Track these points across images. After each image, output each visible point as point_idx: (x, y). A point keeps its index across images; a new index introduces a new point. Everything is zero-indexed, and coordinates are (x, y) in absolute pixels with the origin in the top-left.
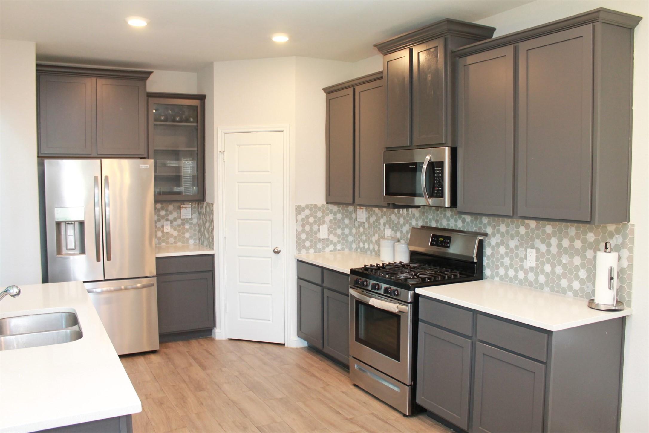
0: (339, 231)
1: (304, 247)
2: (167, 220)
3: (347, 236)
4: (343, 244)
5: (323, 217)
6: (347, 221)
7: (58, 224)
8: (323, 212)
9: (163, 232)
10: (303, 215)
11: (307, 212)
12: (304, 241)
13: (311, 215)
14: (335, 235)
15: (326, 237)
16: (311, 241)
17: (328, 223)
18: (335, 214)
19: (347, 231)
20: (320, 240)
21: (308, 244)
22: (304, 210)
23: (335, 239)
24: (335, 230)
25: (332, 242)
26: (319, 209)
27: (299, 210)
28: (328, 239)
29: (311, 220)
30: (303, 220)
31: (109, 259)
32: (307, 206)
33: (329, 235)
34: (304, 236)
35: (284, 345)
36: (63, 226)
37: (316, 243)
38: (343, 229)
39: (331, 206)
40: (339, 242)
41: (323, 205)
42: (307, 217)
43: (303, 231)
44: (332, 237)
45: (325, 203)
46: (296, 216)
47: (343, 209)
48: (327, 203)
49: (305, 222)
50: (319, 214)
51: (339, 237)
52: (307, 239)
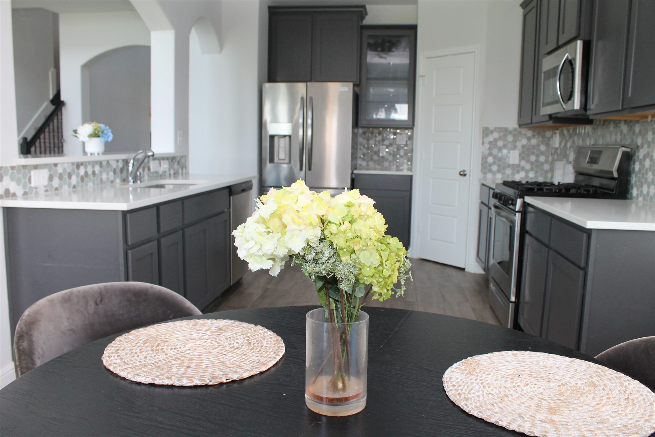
0: (533, 158)
1: (490, 171)
2: (383, 145)
3: (542, 164)
4: (536, 172)
5: (515, 141)
6: (543, 148)
7: (272, 137)
8: (514, 136)
9: (378, 156)
10: (491, 138)
11: (496, 135)
12: (490, 165)
13: (500, 138)
14: (528, 161)
15: (516, 162)
16: (499, 166)
17: (520, 148)
18: (529, 139)
19: (542, 158)
20: (509, 166)
21: (494, 168)
22: (492, 132)
23: (528, 166)
24: (528, 156)
25: (523, 169)
26: (510, 132)
27: (486, 132)
28: (518, 166)
29: (500, 143)
30: (490, 143)
31: (310, 169)
32: (497, 129)
33: (520, 161)
34: (490, 160)
35: (463, 269)
36: (276, 139)
37: (504, 168)
38: (538, 156)
39: (524, 131)
40: (532, 169)
41: (515, 130)
42: (496, 140)
43: (490, 154)
44: (523, 163)
45: (517, 126)
46: (483, 138)
47: (539, 134)
48: (520, 126)
49: (492, 145)
50: (510, 138)
51: (532, 163)
52: (494, 163)
